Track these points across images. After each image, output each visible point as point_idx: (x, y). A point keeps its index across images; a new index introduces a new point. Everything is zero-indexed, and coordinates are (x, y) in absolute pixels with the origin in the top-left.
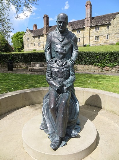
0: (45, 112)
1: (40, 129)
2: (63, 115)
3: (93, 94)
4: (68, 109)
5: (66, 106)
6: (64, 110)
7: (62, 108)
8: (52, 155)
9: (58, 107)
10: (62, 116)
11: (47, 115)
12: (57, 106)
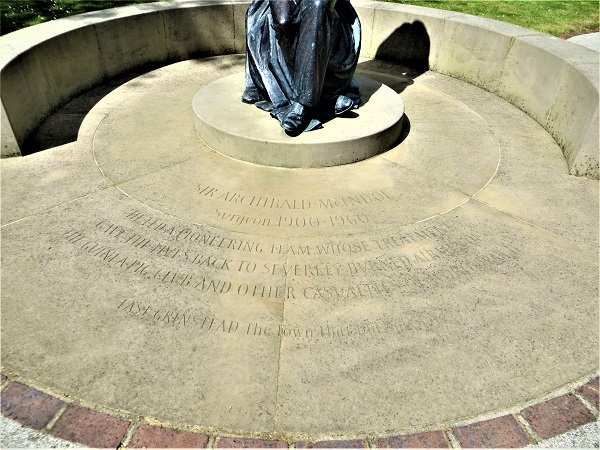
0: (255, 51)
1: (244, 101)
2: (316, 44)
3: (406, 21)
4: (328, 27)
5: (324, 16)
6: (318, 28)
7: (315, 23)
8: (286, 145)
9: (300, 22)
10: (313, 45)
11: (262, 59)
12: (297, 20)
